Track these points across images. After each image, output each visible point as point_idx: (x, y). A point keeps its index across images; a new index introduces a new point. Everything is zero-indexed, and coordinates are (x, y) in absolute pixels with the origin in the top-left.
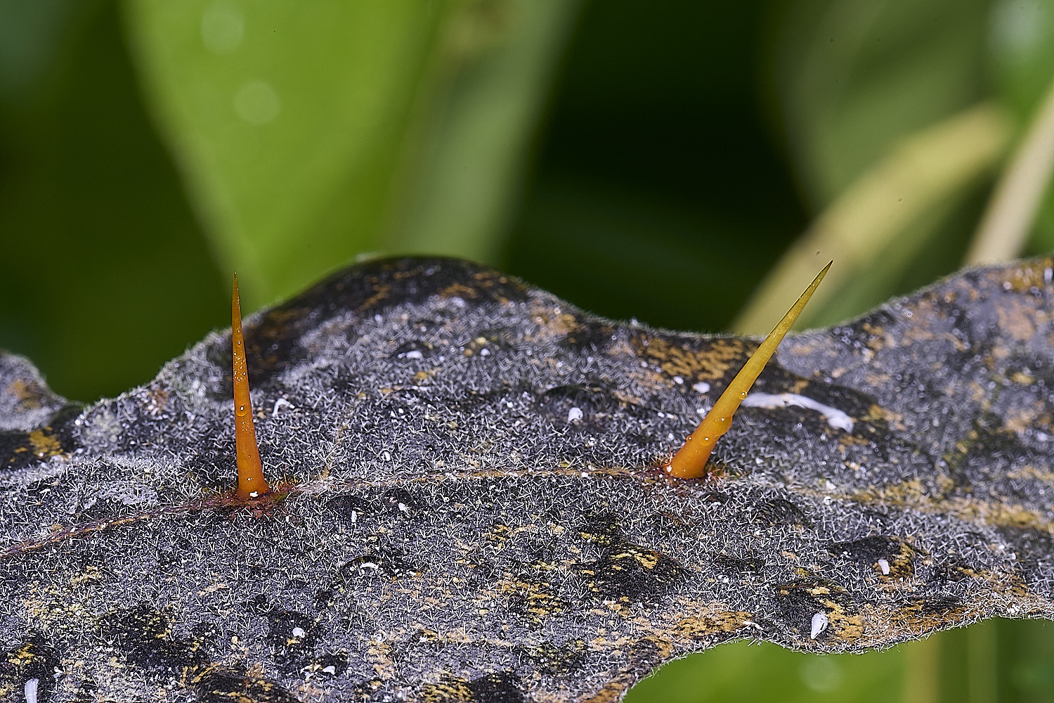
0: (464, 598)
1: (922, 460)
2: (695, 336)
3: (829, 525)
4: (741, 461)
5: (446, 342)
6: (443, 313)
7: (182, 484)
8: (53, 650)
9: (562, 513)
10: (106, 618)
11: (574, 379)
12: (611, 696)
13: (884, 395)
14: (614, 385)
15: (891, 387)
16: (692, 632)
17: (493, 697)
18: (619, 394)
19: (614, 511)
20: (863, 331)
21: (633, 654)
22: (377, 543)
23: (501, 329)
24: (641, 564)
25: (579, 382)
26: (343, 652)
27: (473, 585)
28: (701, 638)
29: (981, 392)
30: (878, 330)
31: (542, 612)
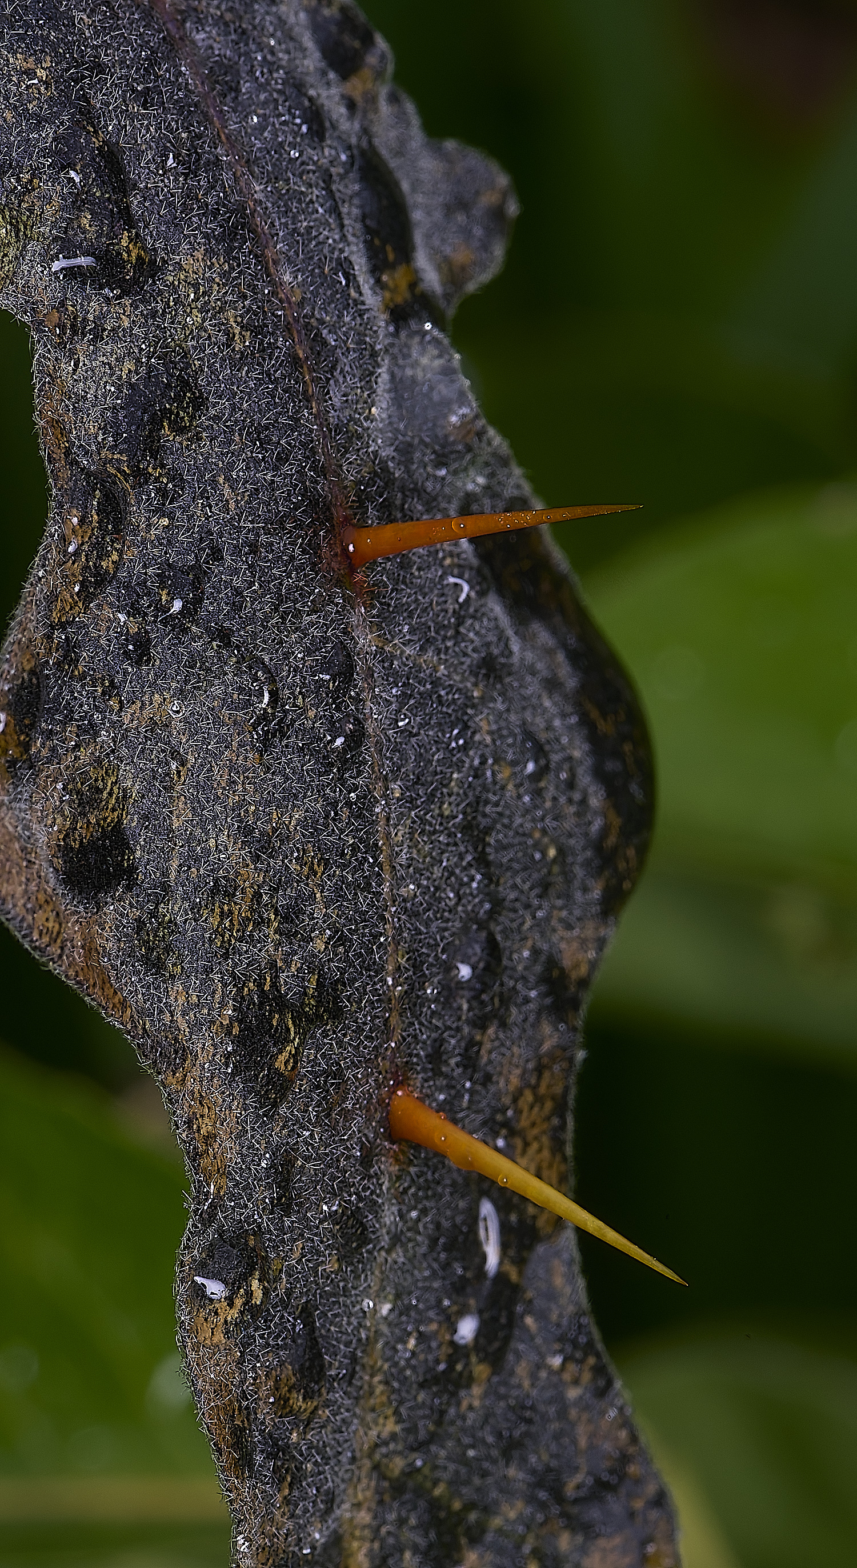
0: (229, 820)
1: (422, 1435)
2: (569, 1135)
3: (337, 1306)
4: (413, 1190)
5: (548, 804)
6: (584, 801)
7: (358, 456)
8: (142, 289)
9: (341, 949)
10: (185, 356)
11: (509, 972)
12: (114, 1006)
13: (505, 1383)
14: (503, 1025)
15: (514, 1393)
16: (198, 1116)
17: (105, 856)
18: (491, 1031)
19: (346, 1018)
20: (586, 1355)
21: (167, 1037)
22: (294, 705)
23: (568, 877)
24: (280, 1052)
25: (505, 979)
26: (155, 661)
27: (247, 831)
28: (190, 1127)
29: (512, 1515)
30: (587, 1377)
31: (214, 921)
